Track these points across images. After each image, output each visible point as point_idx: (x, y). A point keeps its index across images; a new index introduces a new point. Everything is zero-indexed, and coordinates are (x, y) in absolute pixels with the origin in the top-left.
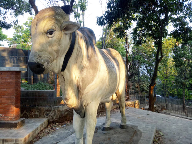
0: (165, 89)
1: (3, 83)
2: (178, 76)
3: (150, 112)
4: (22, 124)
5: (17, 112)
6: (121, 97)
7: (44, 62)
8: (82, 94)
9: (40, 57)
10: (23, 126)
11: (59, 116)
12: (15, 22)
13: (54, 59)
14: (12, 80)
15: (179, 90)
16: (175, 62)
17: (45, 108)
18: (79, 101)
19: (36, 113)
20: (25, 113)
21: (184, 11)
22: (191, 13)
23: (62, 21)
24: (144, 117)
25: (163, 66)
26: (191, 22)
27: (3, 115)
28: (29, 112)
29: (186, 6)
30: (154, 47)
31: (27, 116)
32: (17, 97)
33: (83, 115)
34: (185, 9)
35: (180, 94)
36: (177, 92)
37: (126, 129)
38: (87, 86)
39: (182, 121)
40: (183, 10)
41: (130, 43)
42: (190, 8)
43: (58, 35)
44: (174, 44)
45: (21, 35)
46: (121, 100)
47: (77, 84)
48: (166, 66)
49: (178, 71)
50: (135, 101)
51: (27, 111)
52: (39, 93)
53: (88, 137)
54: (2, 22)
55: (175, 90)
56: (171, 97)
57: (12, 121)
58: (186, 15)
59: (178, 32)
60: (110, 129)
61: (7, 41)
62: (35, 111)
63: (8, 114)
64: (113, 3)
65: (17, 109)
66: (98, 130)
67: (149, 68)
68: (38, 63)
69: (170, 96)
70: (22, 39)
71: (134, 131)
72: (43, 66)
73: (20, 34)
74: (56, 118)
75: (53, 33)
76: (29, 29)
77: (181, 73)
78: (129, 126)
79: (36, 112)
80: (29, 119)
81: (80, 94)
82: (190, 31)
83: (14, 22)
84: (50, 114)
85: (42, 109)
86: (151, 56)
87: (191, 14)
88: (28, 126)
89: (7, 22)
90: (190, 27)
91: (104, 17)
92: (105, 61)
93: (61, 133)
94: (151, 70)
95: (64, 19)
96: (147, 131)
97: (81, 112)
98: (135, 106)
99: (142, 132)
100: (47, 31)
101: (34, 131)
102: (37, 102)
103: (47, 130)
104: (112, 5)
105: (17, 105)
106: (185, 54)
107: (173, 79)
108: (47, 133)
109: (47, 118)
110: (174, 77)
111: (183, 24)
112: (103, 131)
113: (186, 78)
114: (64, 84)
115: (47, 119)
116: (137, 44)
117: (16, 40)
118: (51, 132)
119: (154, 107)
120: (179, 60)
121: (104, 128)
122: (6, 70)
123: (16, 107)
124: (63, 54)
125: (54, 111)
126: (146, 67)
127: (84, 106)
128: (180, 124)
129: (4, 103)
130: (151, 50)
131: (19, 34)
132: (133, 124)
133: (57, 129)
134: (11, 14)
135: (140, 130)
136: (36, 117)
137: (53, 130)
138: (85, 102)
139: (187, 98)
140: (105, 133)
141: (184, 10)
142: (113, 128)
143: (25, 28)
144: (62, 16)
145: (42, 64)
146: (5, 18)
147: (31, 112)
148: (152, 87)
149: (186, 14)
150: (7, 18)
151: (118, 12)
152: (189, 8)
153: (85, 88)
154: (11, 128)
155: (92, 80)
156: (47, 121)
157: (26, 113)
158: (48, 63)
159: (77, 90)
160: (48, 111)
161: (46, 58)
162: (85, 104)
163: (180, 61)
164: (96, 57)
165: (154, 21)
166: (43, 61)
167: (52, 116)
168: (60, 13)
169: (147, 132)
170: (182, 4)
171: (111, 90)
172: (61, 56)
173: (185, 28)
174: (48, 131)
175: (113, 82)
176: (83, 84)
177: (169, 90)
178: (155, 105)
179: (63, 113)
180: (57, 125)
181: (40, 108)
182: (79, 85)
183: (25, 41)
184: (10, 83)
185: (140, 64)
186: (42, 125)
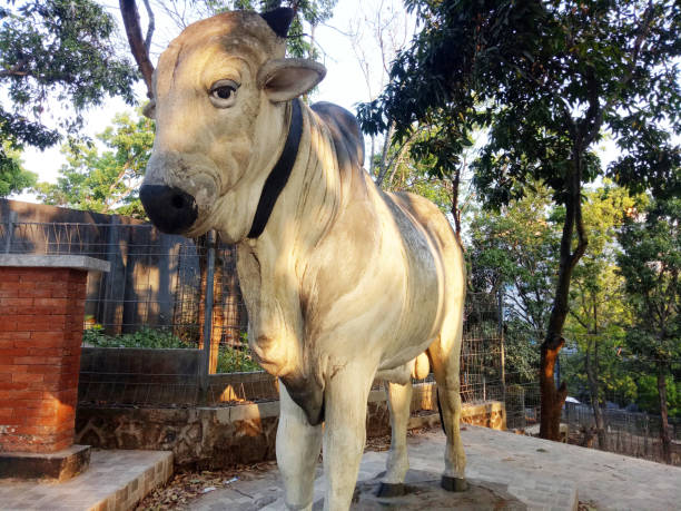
0: (591, 373)
1: (20, 310)
2: (639, 327)
3: (547, 444)
4: (79, 467)
5: (63, 421)
6: (448, 370)
7: (199, 189)
8: (317, 332)
9: (184, 169)
10: (82, 472)
11: (216, 442)
12: (74, 125)
13: (229, 183)
14: (54, 302)
15: (642, 382)
16: (627, 276)
17: (164, 411)
18: (306, 355)
19: (133, 431)
20: (91, 431)
21: (652, 96)
22: (676, 101)
23: (264, 57)
24: (528, 458)
25: (583, 291)
26: (678, 133)
27: (13, 430)
28: (105, 425)
29: (658, 78)
30: (551, 223)
31: (95, 441)
32: (67, 364)
33: (315, 414)
34: (656, 87)
35: (646, 394)
36: (636, 388)
37: (466, 493)
38: (336, 300)
39: (671, 475)
40: (649, 92)
41: (465, 207)
42: (673, 84)
43: (249, 103)
44: (620, 214)
45: (85, 175)
46: (448, 378)
47: (302, 291)
48: (595, 289)
49: (636, 306)
50: (490, 406)
51: (99, 423)
52: (145, 356)
53: (335, 494)
54: (27, 124)
55: (629, 379)
56: (612, 407)
57: (43, 452)
58: (658, 109)
59: (635, 164)
60: (406, 490)
61: (37, 194)
62: (128, 424)
63: (30, 425)
64: (412, 61)
65: (64, 407)
66: (359, 493)
67: (531, 296)
68: (176, 188)
69: (612, 401)
70: (88, 188)
71: (495, 500)
72: (194, 199)
73: (84, 170)
74: (202, 452)
75: (232, 92)
76: (114, 155)
77: (649, 313)
78: (477, 483)
79: (132, 427)
80: (103, 454)
81: (310, 330)
82: (677, 159)
83: (70, 123)
84: (181, 436)
85: (152, 418)
86: (539, 255)
87: (677, 104)
88: (101, 474)
89: (44, 124)
90: (677, 147)
91: (378, 105)
92: (396, 221)
93: (222, 504)
94: (540, 303)
95: (269, 50)
96: (543, 501)
97: (311, 396)
98: (489, 421)
99: (526, 506)
100: (214, 84)
101: (121, 492)
102: (136, 391)
103: (169, 494)
104: (406, 67)
105: (65, 392)
106: (658, 249)
107: (618, 339)
108: (167, 503)
109: (169, 449)
110: (622, 333)
111: (652, 137)
112: (378, 496)
113: (665, 336)
114: (255, 284)
115: (170, 453)
116: (492, 201)
117: (66, 190)
118: (183, 500)
119: (560, 431)
120: (639, 270)
121: (383, 485)
122: (37, 265)
123: (63, 400)
124: (258, 174)
125: (199, 424)
126: (523, 292)
127: (320, 376)
128: (662, 486)
129: (20, 386)
130: (538, 234)
131: (78, 170)
132: (490, 479)
133: (206, 490)
134: (61, 98)
135: (518, 497)
136: (130, 444)
137: (190, 495)
138: (326, 359)
139: (675, 410)
140: (388, 505)
141: (653, 93)
142: (415, 487)
143: (102, 149)
144: (263, 41)
145: (190, 192)
146: (40, 109)
147: (112, 427)
148: (550, 353)
149: (661, 104)
150: (45, 109)
151: (432, 87)
152: (670, 84)
153: (328, 308)
154: (39, 480)
155: (356, 280)
156: (171, 461)
157: (95, 428)
158: (210, 194)
159: (300, 315)
160: (173, 424)
161: (203, 175)
162: (324, 368)
163: (643, 271)
164: (367, 202)
165: (551, 126)
166: (193, 185)
167: (189, 442)
168: (257, 29)
169: (545, 505)
170: (643, 73)
171: (416, 329)
172: (253, 181)
173: (658, 151)
174: (175, 497)
175: (425, 300)
176: (320, 293)
177: (607, 379)
178: (561, 425)
179: (230, 432)
180: (208, 479)
181: (144, 410)
182: (309, 294)
183: (99, 195)
184: (47, 312)
185: (498, 280)
186: (151, 473)
